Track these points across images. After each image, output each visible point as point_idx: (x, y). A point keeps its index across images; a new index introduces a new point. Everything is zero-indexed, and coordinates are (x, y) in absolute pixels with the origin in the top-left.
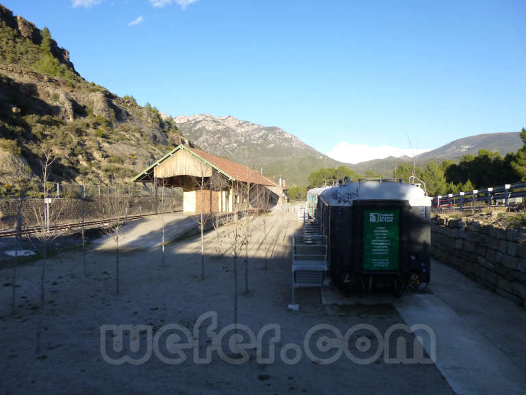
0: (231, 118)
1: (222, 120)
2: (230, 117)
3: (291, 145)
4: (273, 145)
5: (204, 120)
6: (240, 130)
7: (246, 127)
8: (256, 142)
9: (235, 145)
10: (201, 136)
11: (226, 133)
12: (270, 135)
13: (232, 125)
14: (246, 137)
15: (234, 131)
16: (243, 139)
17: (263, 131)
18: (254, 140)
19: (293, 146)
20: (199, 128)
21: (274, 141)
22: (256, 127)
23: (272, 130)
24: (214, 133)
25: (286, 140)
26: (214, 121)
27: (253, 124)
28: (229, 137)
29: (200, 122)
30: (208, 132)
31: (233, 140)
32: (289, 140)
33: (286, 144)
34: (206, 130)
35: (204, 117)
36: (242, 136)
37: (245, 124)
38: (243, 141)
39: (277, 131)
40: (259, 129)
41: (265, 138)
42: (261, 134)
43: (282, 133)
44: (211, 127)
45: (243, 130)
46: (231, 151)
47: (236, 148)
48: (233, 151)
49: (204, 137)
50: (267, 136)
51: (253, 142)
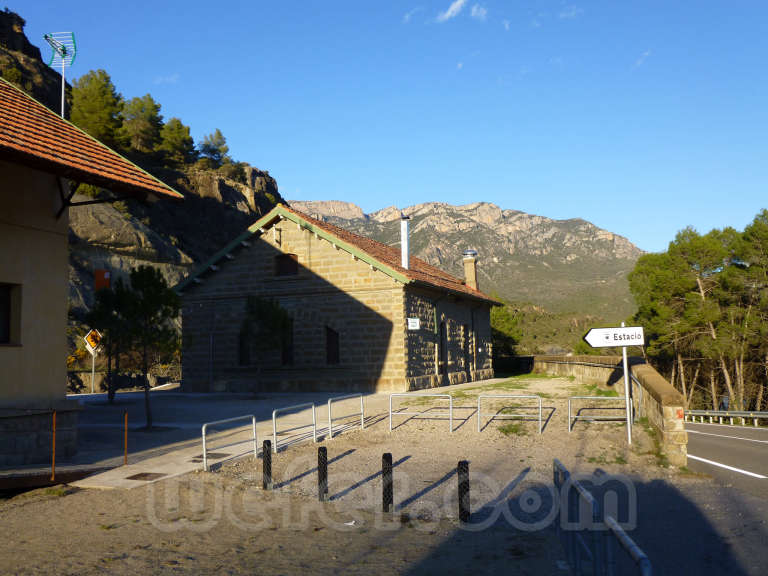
0: (486, 207)
1: (469, 211)
2: (482, 204)
3: (614, 255)
4: (574, 257)
5: (431, 213)
6: (504, 230)
7: (517, 223)
8: (538, 252)
9: (495, 260)
10: (426, 243)
11: (477, 237)
12: (568, 237)
13: (488, 220)
14: (516, 243)
15: (493, 232)
16: (512, 246)
17: (553, 230)
18: (536, 249)
19: (618, 256)
20: (422, 230)
21: (575, 248)
22: (537, 221)
23: (571, 225)
24: (451, 238)
25: (601, 244)
26: (452, 214)
27: (531, 217)
28: (483, 244)
29: (423, 216)
30: (439, 236)
31: (492, 251)
32: (609, 245)
33: (602, 254)
34: (436, 232)
35: (431, 207)
36: (509, 241)
37: (514, 218)
38: (511, 252)
39: (582, 228)
40: (545, 225)
41: (556, 243)
42: (549, 235)
43: (592, 231)
44: (445, 227)
45: (510, 229)
46: (486, 271)
47: (497, 266)
48: (491, 272)
49: (433, 246)
50: (562, 238)
51: (533, 252)
